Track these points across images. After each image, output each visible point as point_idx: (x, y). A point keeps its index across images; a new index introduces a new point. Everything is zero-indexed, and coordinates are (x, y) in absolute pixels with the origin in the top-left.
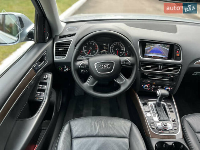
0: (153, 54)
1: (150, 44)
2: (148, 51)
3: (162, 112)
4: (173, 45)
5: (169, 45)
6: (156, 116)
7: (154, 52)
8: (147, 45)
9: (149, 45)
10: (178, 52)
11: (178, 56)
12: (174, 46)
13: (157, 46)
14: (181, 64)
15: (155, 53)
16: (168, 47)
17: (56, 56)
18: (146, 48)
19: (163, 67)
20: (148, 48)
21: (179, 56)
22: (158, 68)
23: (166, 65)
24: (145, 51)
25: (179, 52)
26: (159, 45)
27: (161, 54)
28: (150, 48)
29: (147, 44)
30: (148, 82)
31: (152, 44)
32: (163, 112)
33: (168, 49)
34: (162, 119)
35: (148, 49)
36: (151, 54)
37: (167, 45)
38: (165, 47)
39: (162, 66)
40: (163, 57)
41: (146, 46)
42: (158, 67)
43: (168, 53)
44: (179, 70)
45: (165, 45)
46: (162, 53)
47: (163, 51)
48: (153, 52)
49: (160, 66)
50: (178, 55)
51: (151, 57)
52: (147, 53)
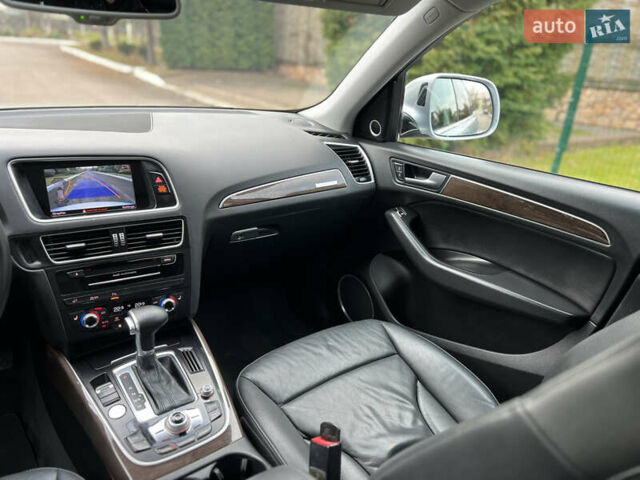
0: (81, 202)
1: (60, 170)
4: (139, 162)
5: (128, 166)
7: (83, 196)
8: (50, 176)
9: (57, 173)
11: (163, 194)
13: (86, 174)
15: (87, 199)
16: (125, 173)
18: (49, 187)
19: (126, 237)
20: (57, 184)
21: (167, 193)
23: (135, 229)
24: (50, 196)
25: (162, 179)
26: (93, 170)
27: (108, 198)
28: (65, 183)
29: (46, 171)
31: (68, 169)
33: (131, 180)
34: (167, 405)
36: (74, 203)
37: (122, 167)
38: (116, 172)
40: (120, 207)
41: (48, 180)
43: (131, 189)
45: (116, 167)
46: (112, 194)
47: (113, 186)
48: (79, 194)
49: (115, 236)
50: (162, 189)
51: (78, 212)
52: (56, 202)
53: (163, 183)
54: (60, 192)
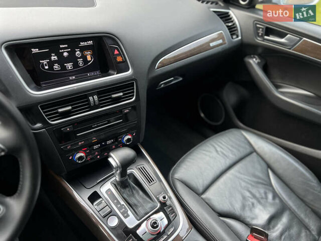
11: (120, 62)
12: (104, 39)
14: (133, 77)
19: (99, 98)
21: (123, 62)
22: (89, 104)
25: (118, 51)
30: (80, 143)
42: (88, 101)
44: (133, 92)
50: (119, 59)
53: (119, 54)
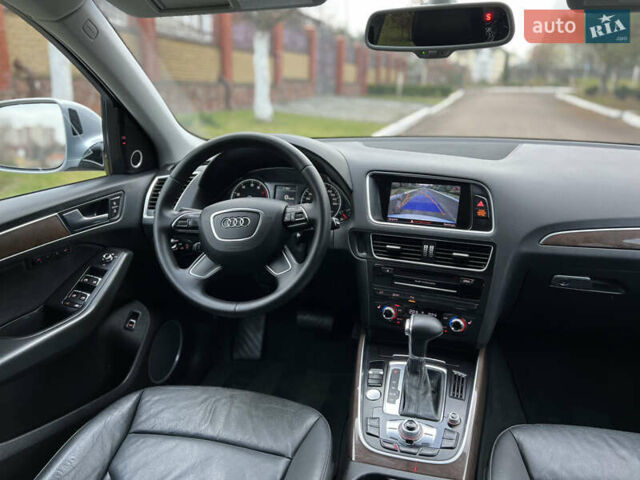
0: (411, 213)
1: (403, 184)
2: (399, 205)
3: (421, 392)
4: (468, 184)
5: (459, 188)
6: (398, 401)
7: (414, 209)
8: (395, 188)
9: (401, 186)
10: (481, 204)
11: (481, 217)
12: (472, 186)
13: (423, 191)
14: (492, 240)
15: (416, 211)
16: (455, 194)
17: (149, 208)
18: (392, 197)
19: (435, 250)
20: (398, 195)
21: (486, 218)
23: (445, 245)
24: (391, 204)
26: (429, 187)
27: (436, 213)
28: (405, 196)
29: (394, 184)
30: (394, 295)
31: (410, 185)
32: (425, 393)
33: (457, 199)
34: (412, 411)
35: (399, 199)
36: (406, 213)
37: (454, 188)
38: (447, 192)
39: (432, 248)
40: (442, 223)
41: (393, 191)
42: (422, 249)
43: (456, 209)
44: (486, 261)
45: (448, 187)
46: (438, 211)
47: (441, 204)
48: (412, 206)
49: (426, 247)
50: (481, 213)
51: (407, 221)
52: (394, 210)
53: (484, 208)
54: (399, 202)
